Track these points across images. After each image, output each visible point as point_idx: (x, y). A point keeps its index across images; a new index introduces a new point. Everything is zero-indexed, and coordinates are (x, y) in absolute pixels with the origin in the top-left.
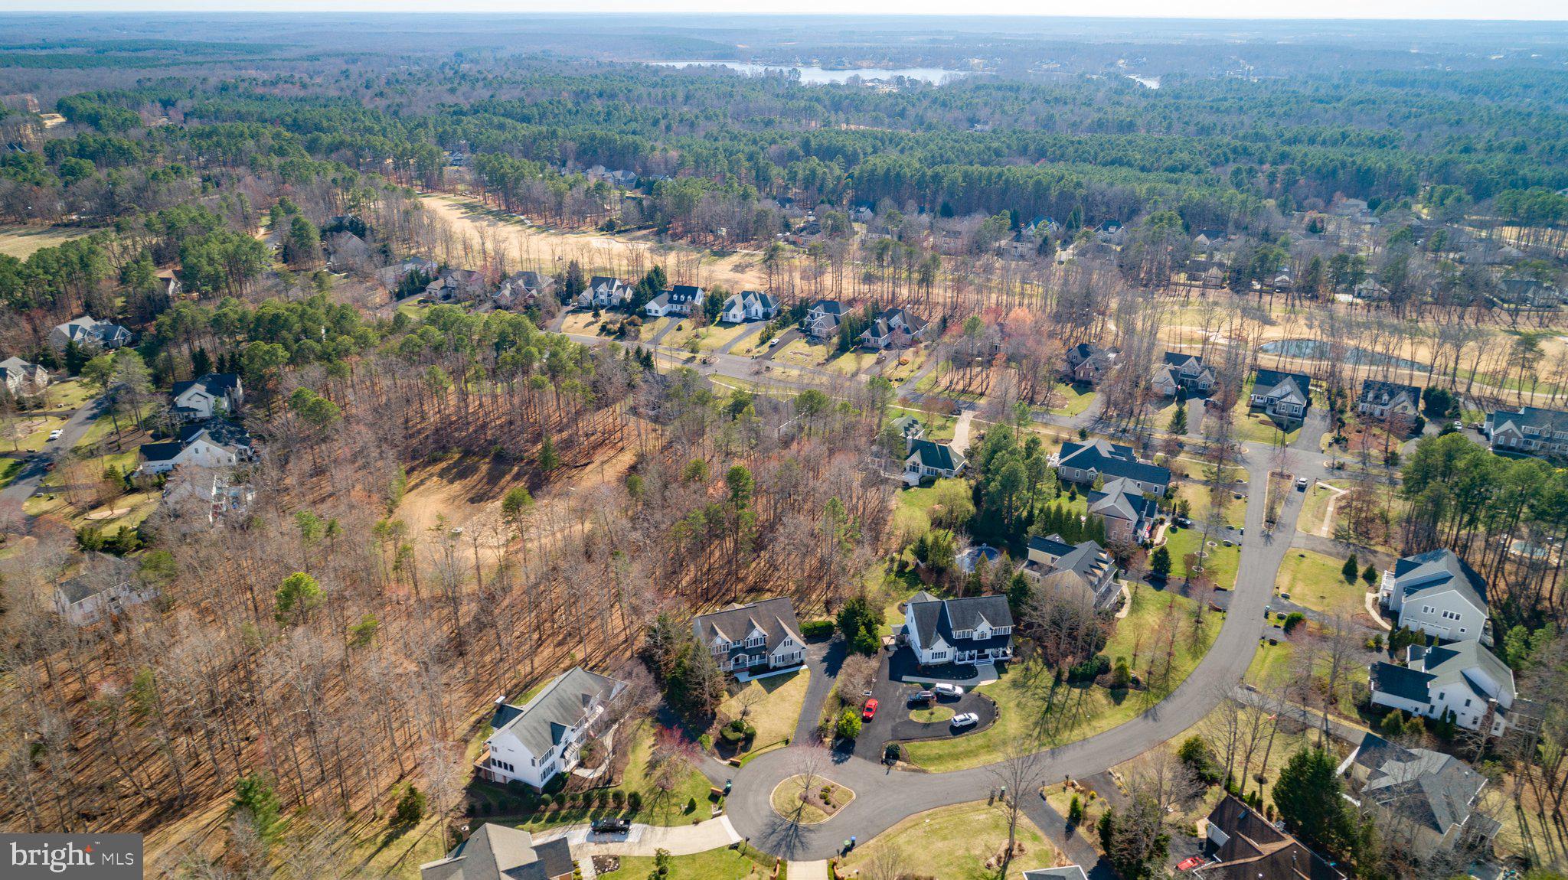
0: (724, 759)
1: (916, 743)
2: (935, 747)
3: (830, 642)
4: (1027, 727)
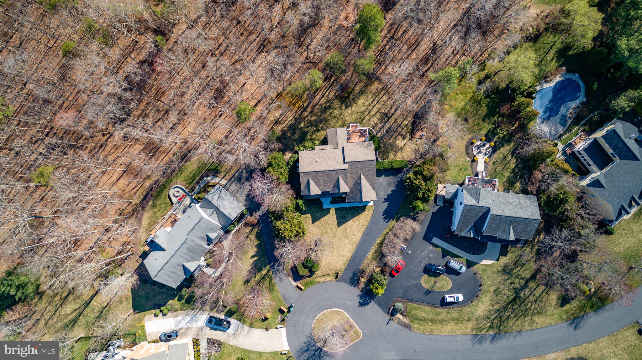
0: (295, 281)
1: (415, 305)
2: (424, 311)
3: (398, 178)
4: (489, 311)
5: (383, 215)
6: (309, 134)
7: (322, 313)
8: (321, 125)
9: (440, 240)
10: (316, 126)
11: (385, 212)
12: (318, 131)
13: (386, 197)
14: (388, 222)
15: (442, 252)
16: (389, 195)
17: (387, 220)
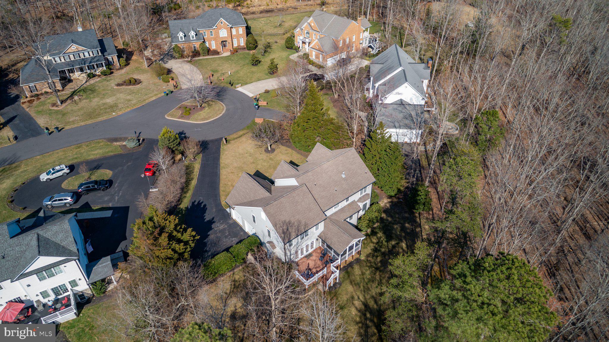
5: (205, 205)
6: (383, 239)
7: (221, 115)
8: (379, 259)
9: (99, 217)
10: (384, 254)
11: (204, 209)
12: (375, 250)
13: (213, 226)
14: (193, 203)
15: (91, 207)
16: (211, 229)
17: (196, 203)
